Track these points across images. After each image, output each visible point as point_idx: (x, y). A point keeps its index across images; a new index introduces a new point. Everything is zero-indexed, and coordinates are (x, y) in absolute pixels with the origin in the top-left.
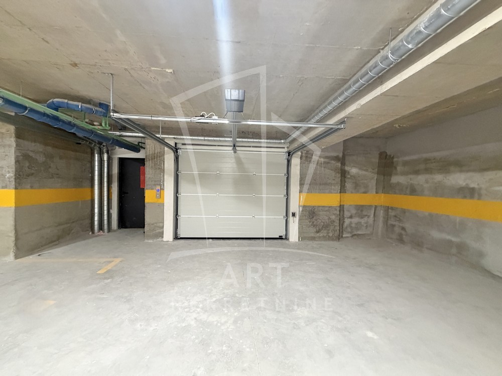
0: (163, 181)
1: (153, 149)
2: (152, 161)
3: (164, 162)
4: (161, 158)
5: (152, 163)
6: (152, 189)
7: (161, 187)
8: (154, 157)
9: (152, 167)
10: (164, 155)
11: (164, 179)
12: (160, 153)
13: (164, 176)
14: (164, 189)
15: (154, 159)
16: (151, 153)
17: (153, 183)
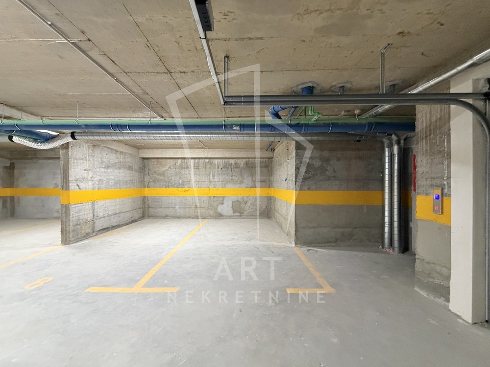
0: (449, 178)
1: (428, 116)
2: (426, 141)
3: (449, 135)
4: (443, 129)
5: (426, 143)
6: (427, 194)
7: (443, 190)
8: (430, 130)
9: (426, 151)
10: (449, 121)
11: (449, 172)
12: (440, 119)
13: (449, 166)
14: (449, 196)
15: (430, 135)
16: (424, 126)
17: (429, 182)
